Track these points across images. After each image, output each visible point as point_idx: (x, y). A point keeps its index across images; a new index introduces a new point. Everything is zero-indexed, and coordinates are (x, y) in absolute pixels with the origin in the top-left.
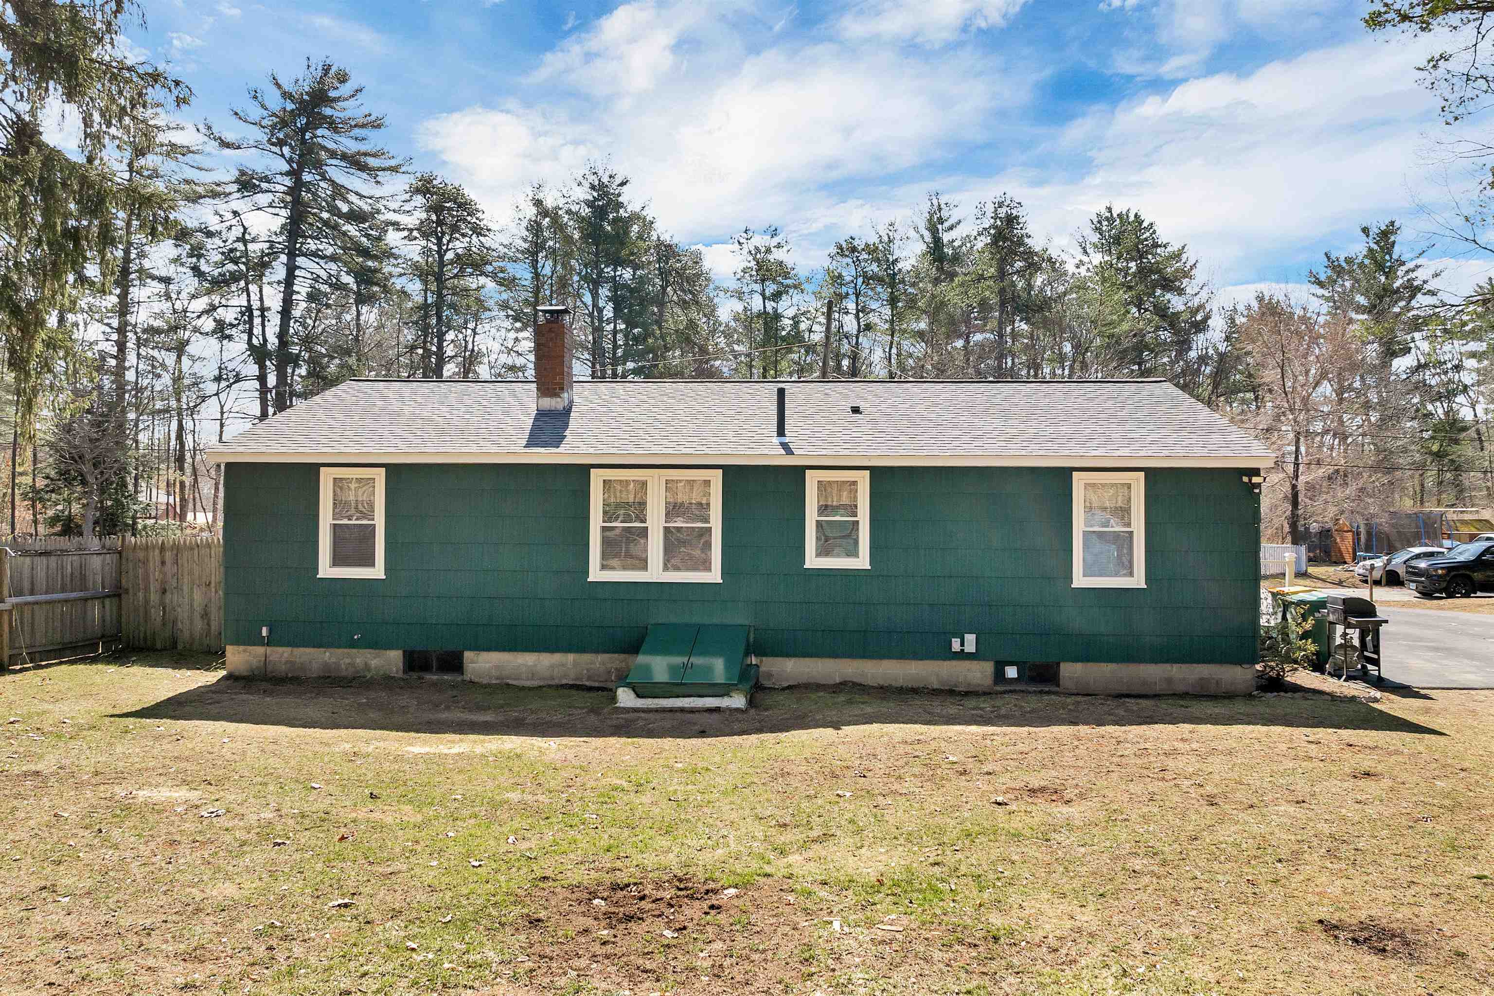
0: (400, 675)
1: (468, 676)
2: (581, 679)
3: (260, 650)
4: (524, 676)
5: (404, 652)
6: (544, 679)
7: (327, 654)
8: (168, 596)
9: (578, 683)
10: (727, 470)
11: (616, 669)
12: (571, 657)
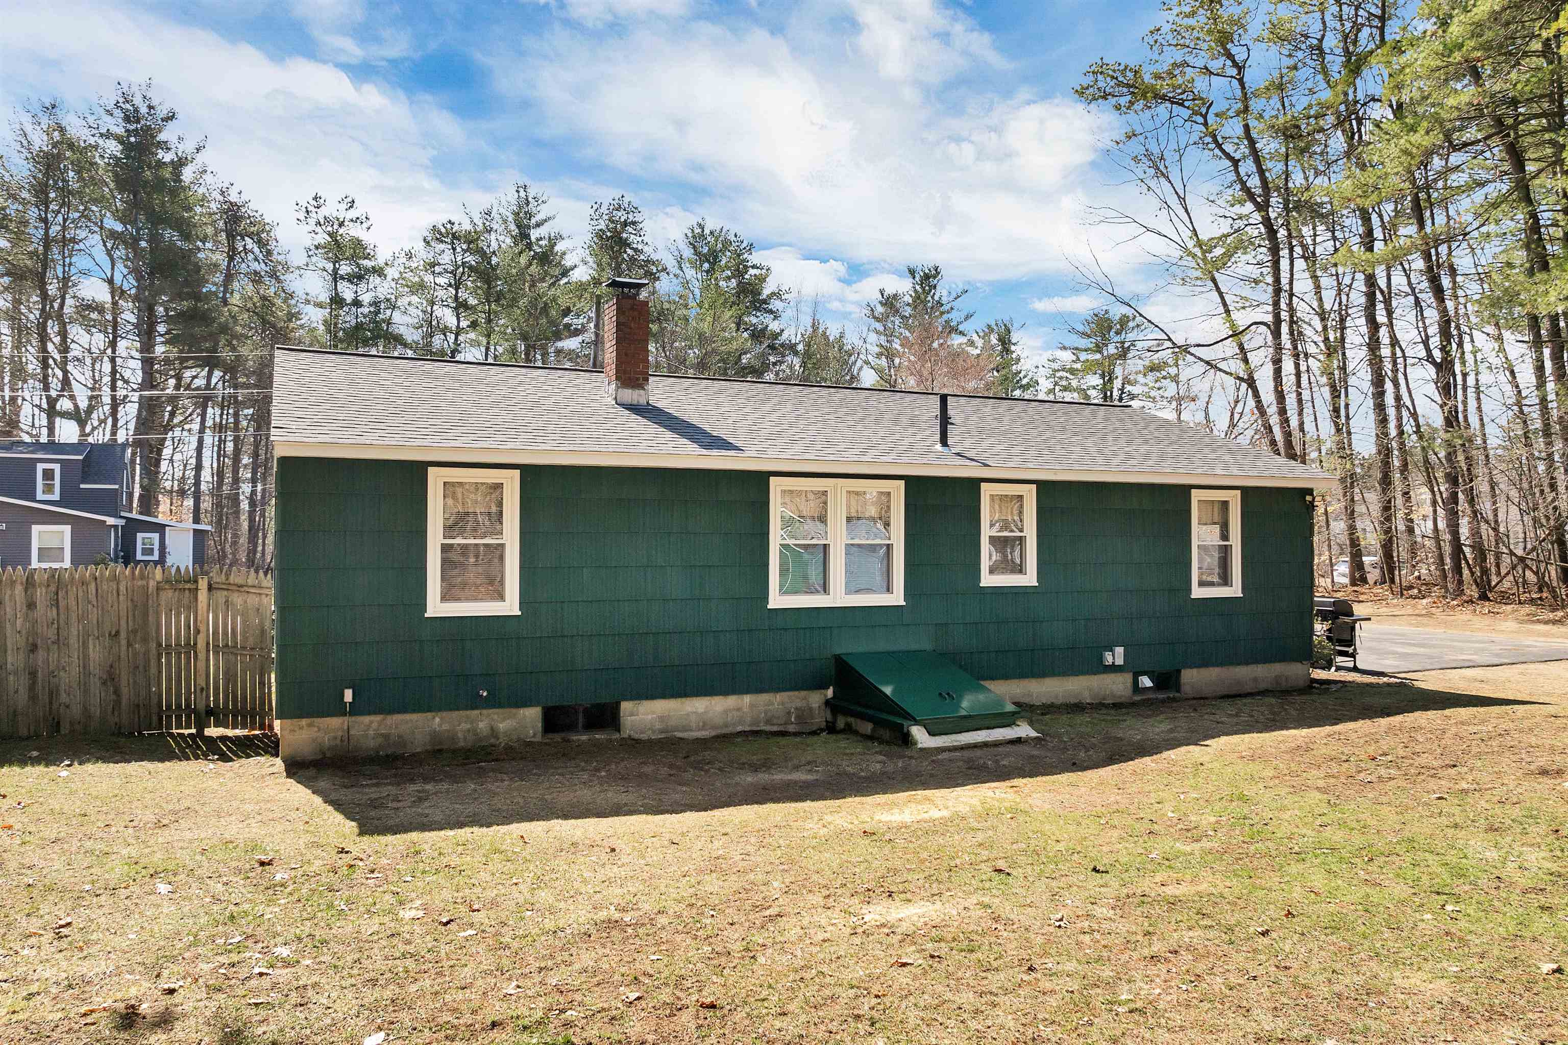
0: (538, 739)
1: (626, 732)
2: (757, 724)
3: (335, 723)
4: (694, 725)
5: (543, 708)
6: (714, 727)
7: (437, 720)
8: (41, 654)
9: (755, 728)
10: (910, 481)
11: (796, 709)
12: (747, 699)
